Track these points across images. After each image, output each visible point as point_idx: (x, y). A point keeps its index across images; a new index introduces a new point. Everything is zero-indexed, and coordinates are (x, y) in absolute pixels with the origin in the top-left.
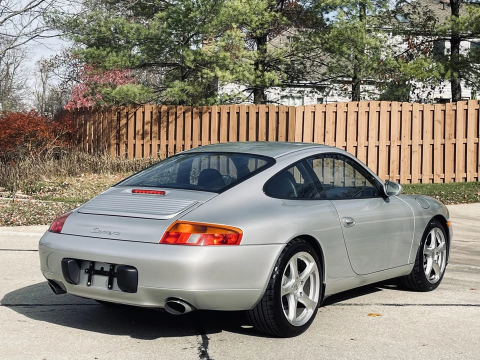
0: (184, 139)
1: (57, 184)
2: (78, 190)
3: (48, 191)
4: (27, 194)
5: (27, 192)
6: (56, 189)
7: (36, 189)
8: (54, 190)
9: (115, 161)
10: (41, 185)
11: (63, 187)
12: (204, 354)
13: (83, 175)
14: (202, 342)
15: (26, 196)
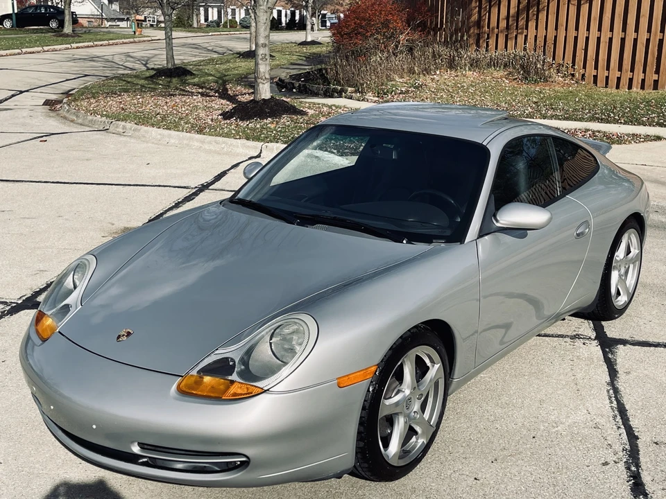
0: (556, 29)
1: (410, 85)
2: (433, 92)
3: (400, 93)
4: (378, 97)
5: (378, 93)
6: (409, 91)
7: (387, 92)
8: (407, 92)
9: (474, 56)
10: (393, 86)
11: (417, 88)
12: (638, 486)
13: (438, 72)
14: (628, 447)
15: (377, 99)
